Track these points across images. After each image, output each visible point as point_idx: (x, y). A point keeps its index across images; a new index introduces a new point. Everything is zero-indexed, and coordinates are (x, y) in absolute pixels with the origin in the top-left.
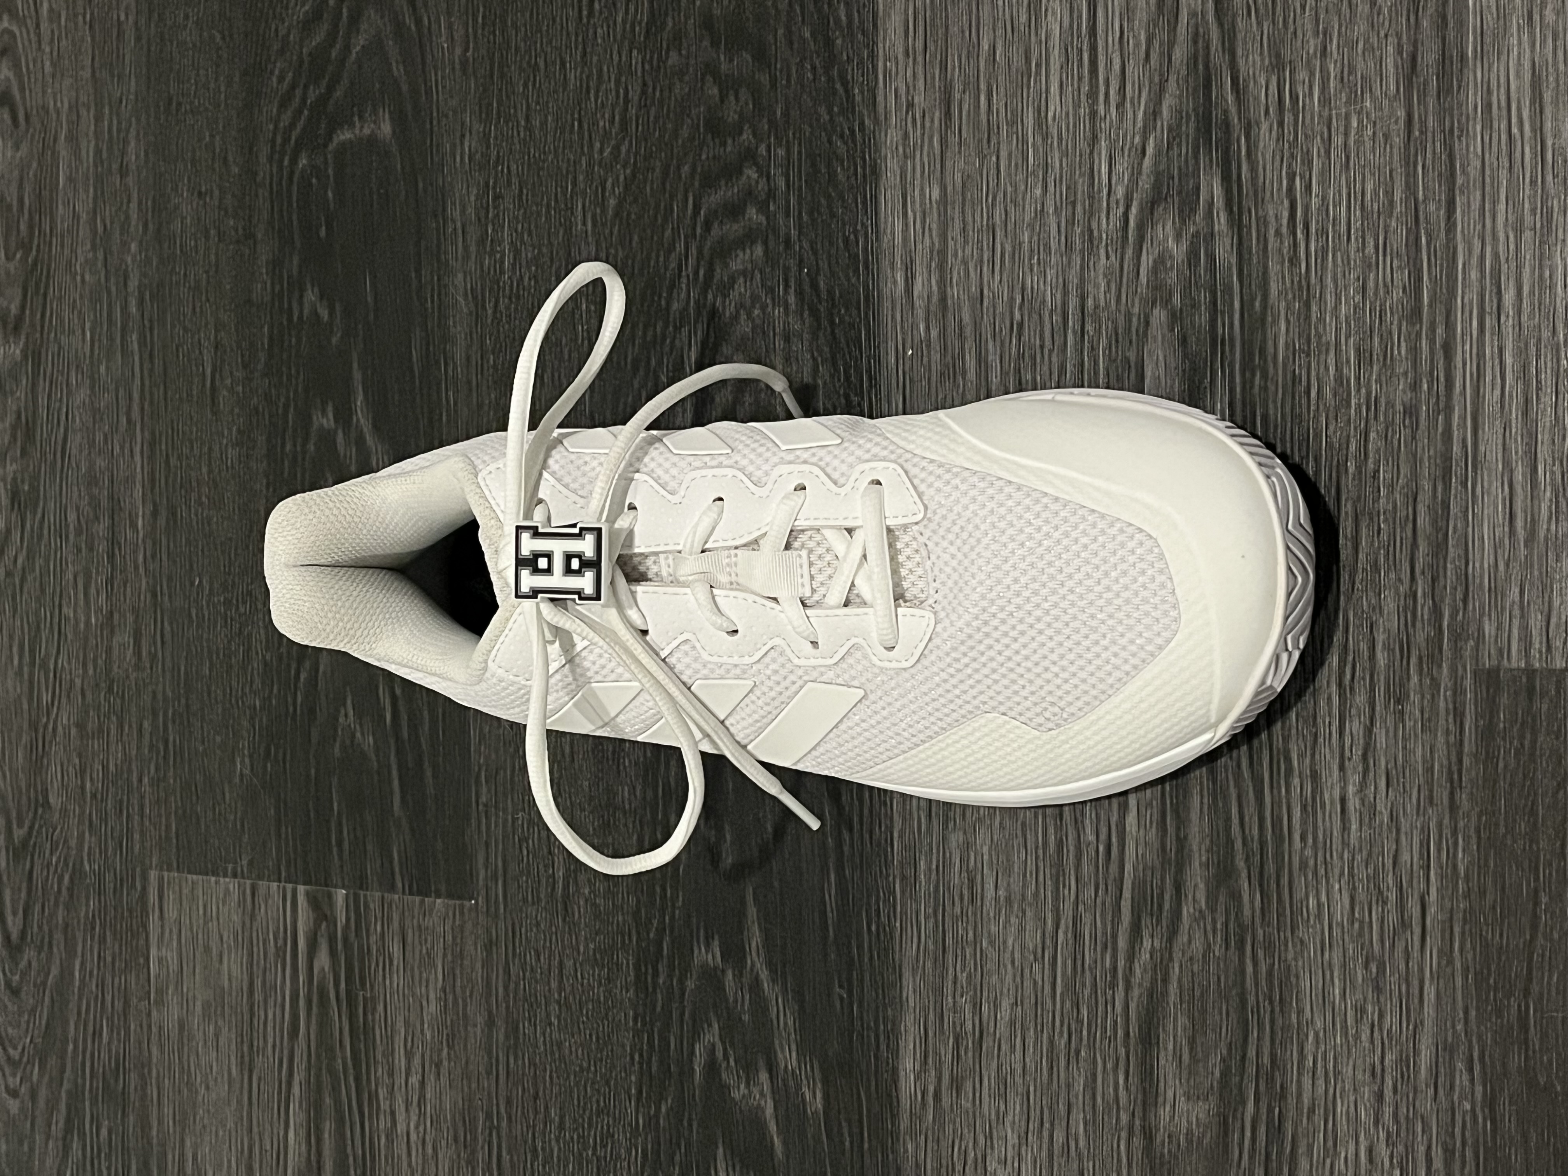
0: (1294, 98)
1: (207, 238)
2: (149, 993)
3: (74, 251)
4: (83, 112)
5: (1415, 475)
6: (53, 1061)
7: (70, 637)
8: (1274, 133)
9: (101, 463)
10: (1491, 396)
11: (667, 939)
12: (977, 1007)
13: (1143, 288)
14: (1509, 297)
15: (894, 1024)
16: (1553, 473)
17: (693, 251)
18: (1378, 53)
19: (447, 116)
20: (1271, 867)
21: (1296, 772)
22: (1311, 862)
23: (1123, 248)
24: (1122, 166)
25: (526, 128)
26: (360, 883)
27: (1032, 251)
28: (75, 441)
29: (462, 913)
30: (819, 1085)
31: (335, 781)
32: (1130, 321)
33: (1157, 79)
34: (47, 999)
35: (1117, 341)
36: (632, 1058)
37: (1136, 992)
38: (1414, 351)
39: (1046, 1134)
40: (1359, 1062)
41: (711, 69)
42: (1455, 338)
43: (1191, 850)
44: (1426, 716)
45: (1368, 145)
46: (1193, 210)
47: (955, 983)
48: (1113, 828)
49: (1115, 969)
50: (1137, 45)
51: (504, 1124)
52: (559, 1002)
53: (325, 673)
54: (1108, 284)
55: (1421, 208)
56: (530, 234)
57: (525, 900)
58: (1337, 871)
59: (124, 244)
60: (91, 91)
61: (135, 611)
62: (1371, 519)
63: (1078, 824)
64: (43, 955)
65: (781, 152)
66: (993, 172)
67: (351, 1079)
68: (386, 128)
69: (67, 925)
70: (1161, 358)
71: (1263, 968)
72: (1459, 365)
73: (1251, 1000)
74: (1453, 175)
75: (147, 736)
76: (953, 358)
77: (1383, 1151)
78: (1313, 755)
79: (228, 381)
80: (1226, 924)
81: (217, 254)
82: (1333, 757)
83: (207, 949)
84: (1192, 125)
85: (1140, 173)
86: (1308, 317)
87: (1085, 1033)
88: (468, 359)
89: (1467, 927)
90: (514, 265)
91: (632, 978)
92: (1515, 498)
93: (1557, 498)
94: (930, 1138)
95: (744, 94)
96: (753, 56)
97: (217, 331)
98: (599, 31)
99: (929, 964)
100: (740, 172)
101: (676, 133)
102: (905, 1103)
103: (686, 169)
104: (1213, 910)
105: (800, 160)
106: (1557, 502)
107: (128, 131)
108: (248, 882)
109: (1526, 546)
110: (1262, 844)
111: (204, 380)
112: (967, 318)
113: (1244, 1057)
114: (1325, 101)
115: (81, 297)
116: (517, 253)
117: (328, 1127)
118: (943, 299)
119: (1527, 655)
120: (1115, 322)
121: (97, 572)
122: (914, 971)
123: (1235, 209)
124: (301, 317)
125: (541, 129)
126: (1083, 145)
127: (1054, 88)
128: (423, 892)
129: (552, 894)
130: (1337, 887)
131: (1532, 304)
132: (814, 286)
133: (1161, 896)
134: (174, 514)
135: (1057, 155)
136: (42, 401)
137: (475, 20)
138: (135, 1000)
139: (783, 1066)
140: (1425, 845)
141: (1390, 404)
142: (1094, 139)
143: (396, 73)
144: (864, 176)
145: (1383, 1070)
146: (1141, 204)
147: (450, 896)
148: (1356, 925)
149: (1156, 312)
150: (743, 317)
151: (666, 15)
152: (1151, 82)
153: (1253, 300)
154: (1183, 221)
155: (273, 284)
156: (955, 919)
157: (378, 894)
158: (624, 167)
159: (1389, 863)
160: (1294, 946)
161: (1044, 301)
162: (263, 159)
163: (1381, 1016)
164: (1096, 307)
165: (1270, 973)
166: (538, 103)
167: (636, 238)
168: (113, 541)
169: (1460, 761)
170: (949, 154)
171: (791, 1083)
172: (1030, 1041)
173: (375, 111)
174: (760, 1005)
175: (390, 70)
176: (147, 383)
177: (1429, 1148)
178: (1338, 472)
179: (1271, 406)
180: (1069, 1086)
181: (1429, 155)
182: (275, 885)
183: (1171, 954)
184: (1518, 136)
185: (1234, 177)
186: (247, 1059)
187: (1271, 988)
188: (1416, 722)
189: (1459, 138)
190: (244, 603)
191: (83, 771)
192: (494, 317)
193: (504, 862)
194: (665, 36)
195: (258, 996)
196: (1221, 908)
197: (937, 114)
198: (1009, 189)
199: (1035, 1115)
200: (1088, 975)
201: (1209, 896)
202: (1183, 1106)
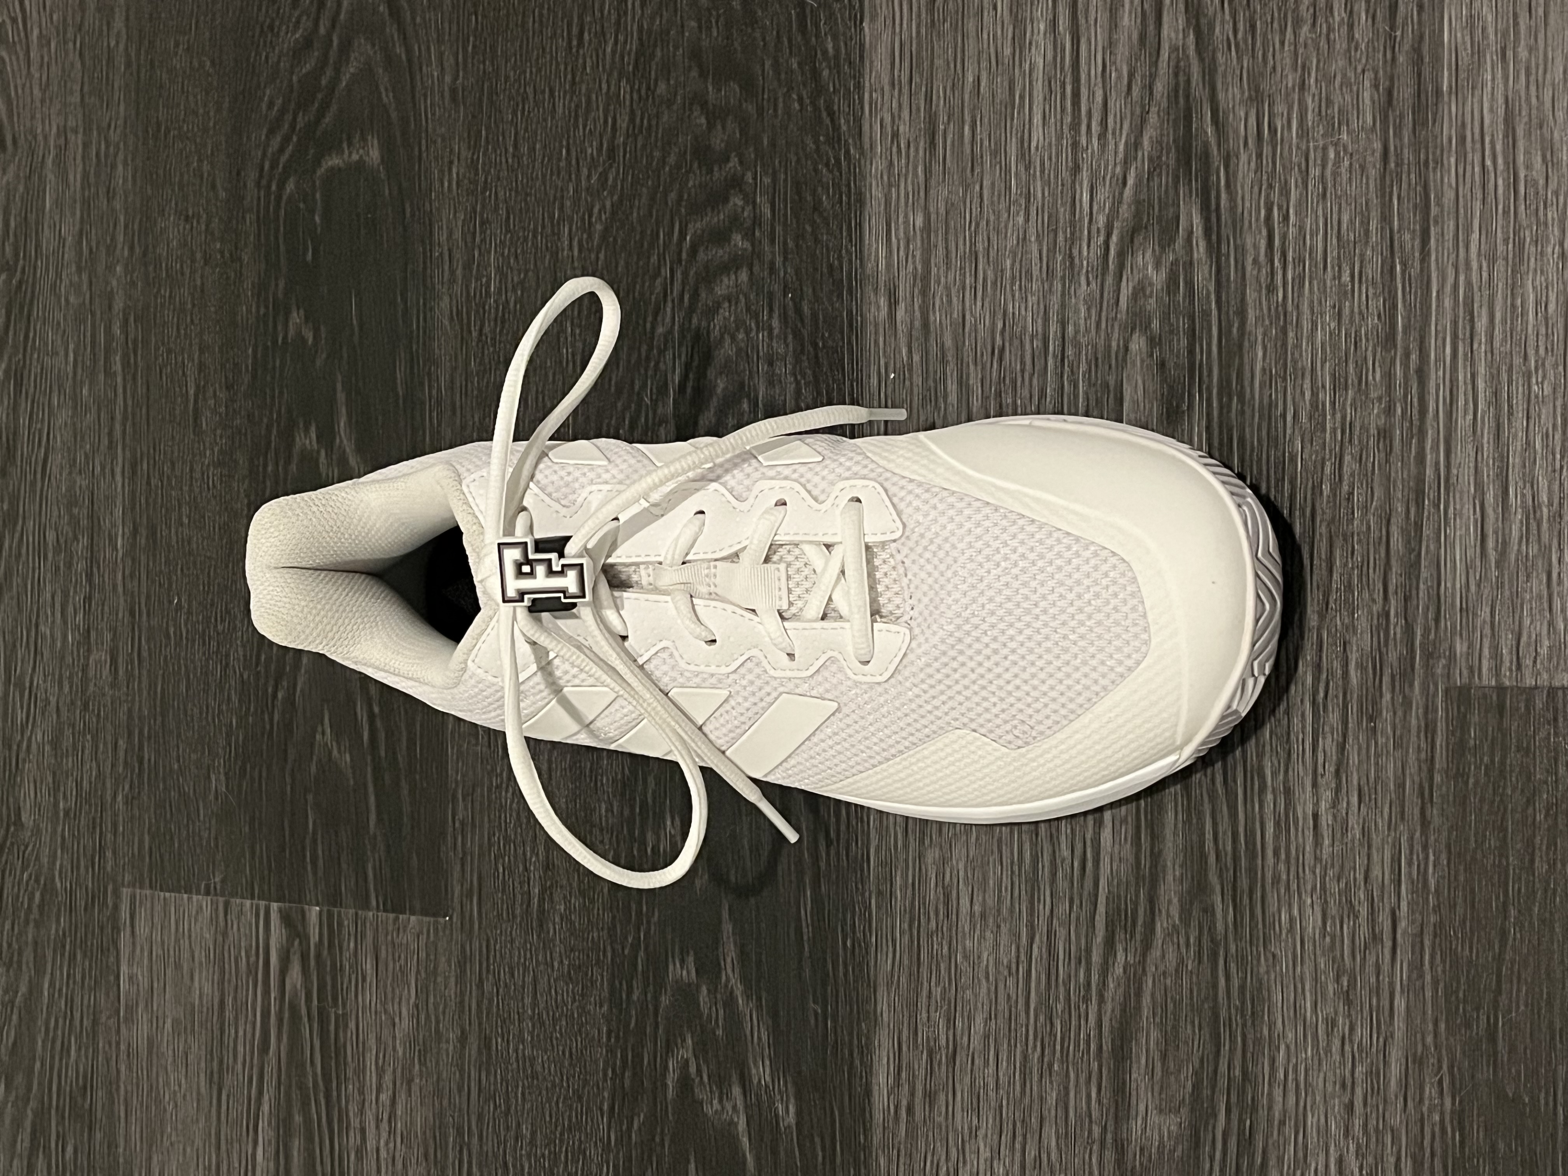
0: (1273, 130)
1: (193, 261)
2: (118, 1011)
3: (58, 275)
4: (71, 137)
5: (1388, 496)
6: (19, 1079)
7: (46, 654)
8: (1253, 165)
9: (81, 482)
10: (1463, 422)
11: (642, 954)
12: (951, 1022)
13: (1122, 316)
14: (1481, 324)
15: (868, 1038)
16: (1523, 495)
17: (679, 275)
18: (1355, 88)
19: (435, 142)
20: (1244, 883)
21: (1270, 789)
22: (1284, 877)
23: (1103, 275)
24: (1103, 194)
25: (514, 156)
26: (333, 899)
27: (1013, 278)
28: (57, 460)
29: (436, 930)
30: (792, 1100)
31: (310, 797)
32: (1110, 346)
33: (1138, 111)
34: (15, 1017)
35: (1097, 366)
36: (605, 1075)
37: (1109, 1006)
38: (1389, 376)
39: (1018, 1146)
40: (1330, 1075)
41: (699, 100)
42: (1429, 364)
43: (1165, 867)
44: (1398, 733)
45: (1345, 176)
46: (1172, 240)
47: (929, 997)
48: (1089, 843)
49: (1089, 984)
50: (1119, 77)
51: (475, 1140)
52: (532, 1018)
53: (302, 691)
54: (1089, 309)
55: (1396, 237)
56: (516, 257)
57: (500, 915)
58: (1309, 887)
59: (110, 268)
60: (80, 116)
61: (114, 630)
62: (1345, 540)
63: (1053, 839)
64: (11, 973)
65: (767, 180)
66: (976, 200)
67: (322, 1095)
68: (374, 155)
69: (36, 943)
70: (1140, 382)
71: (1236, 983)
72: (1433, 391)
73: (1223, 1014)
74: (1427, 206)
75: (121, 754)
76: (935, 381)
77: (1353, 1164)
78: (1286, 772)
79: (212, 402)
80: (1199, 940)
81: (202, 277)
82: (1306, 774)
83: (178, 966)
84: (1173, 155)
85: (1120, 202)
86: (1284, 344)
87: (1058, 1047)
88: (452, 382)
89: (1438, 940)
90: (500, 289)
91: (606, 993)
92: (1487, 520)
93: (1528, 518)
94: (903, 1153)
95: (731, 125)
96: (741, 87)
97: (201, 351)
98: (588, 60)
99: (903, 980)
100: (726, 200)
101: (663, 161)
102: (878, 1117)
103: (673, 196)
104: (1187, 925)
105: (786, 187)
106: (1528, 524)
107: (116, 155)
108: (221, 900)
109: (1497, 567)
110: (1236, 859)
111: (187, 400)
112: (949, 343)
113: (1215, 1071)
114: (1304, 132)
115: (65, 319)
116: (503, 276)
117: (296, 1145)
118: (926, 325)
119: (1498, 674)
120: (1095, 347)
121: (75, 592)
122: (889, 985)
123: (1214, 237)
124: (285, 337)
125: (530, 156)
126: (1066, 175)
127: (1037, 119)
128: (398, 909)
129: (527, 911)
130: (1309, 901)
131: (1505, 331)
132: (798, 311)
133: (1135, 911)
134: (154, 534)
135: (1039, 183)
136: (23, 421)
137: (465, 49)
138: (103, 1019)
139: (755, 1081)
140: (1396, 860)
141: (1364, 428)
142: (1076, 169)
143: (385, 100)
144: (849, 203)
145: (1353, 1083)
146: (1121, 233)
147: (425, 912)
148: (1328, 939)
149: (1136, 336)
150: (728, 339)
151: (655, 46)
152: (1132, 114)
153: (1230, 326)
154: (1163, 248)
155: (258, 308)
156: (930, 936)
157: (352, 911)
158: (611, 194)
159: (1360, 877)
160: (1266, 960)
161: (1025, 328)
162: (251, 184)
163: (1352, 1029)
164: (1077, 332)
165: (1242, 988)
166: (526, 130)
167: (622, 263)
168: (93, 560)
169: (1431, 779)
170: (933, 182)
171: (764, 1097)
172: (1003, 1056)
173: (364, 139)
174: (734, 1020)
175: (380, 98)
176: (130, 403)
177: (1398, 1159)
178: (1313, 494)
179: (1247, 430)
180: (1041, 1098)
181: (1404, 186)
182: (248, 903)
183: (1144, 970)
184: (1491, 168)
185: (1213, 207)
186: (216, 1076)
187: (1243, 1003)
188: (1388, 739)
189: (1435, 169)
190: (223, 620)
191: (56, 789)
192: (479, 340)
193: (480, 878)
194: (654, 67)
195: (229, 1014)
196: (1194, 923)
197: (922, 144)
198: (992, 218)
199: (1007, 1129)
200: (1062, 989)
201: (1182, 911)
202: (1154, 1118)
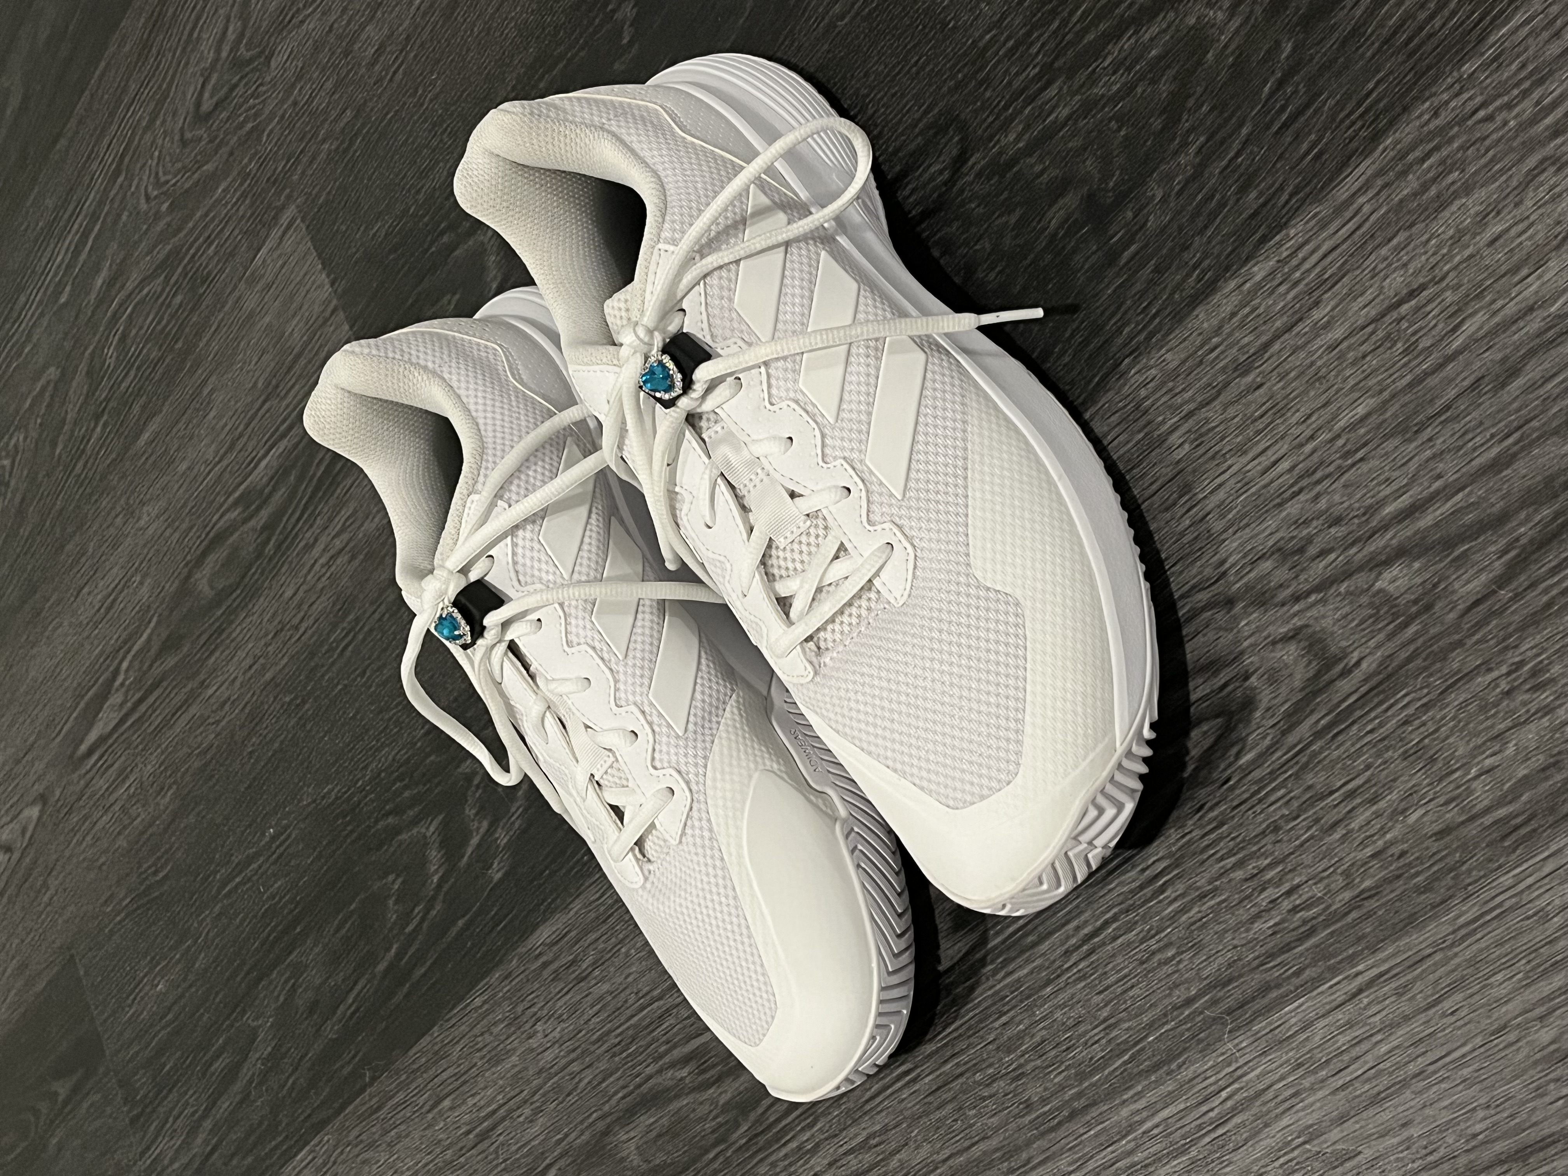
0: (1162, 889)
2: (248, 269)
6: (176, 216)
12: (595, 965)
15: (555, 909)
18: (1221, 947)
20: (762, 1140)
30: (504, 871)
34: (197, 175)
37: (660, 1079)
39: (572, 1056)
42: (1083, 1117)
47: (596, 941)
49: (661, 1057)
51: (361, 637)
55: (1144, 1043)
61: (391, 31)
64: (211, 147)
69: (233, 152)
71: (716, 1165)
72: (1069, 1130)
73: (699, 1165)
74: (1174, 1058)
80: (721, 1125)
82: (832, 1155)
83: (291, 298)
86: (1041, 988)
87: (625, 1054)
94: (526, 974)
99: (593, 915)
102: (530, 943)
104: (722, 1112)
108: (337, 303)
114: (1174, 918)
117: (283, 491)
122: (585, 906)
133: (709, 1069)
138: (237, 259)
139: (495, 836)
141: (1025, 1087)
151: (957, 219)
171: (494, 848)
172: (602, 1016)
180: (598, 1058)
181: (1178, 1031)
183: (688, 1093)
184: (1221, 1099)
189: (1199, 1051)
191: (299, 77)
194: (944, 231)
196: (726, 1117)
199: (575, 1043)
200: (649, 1038)
201: (727, 1103)
202: (632, 1146)
